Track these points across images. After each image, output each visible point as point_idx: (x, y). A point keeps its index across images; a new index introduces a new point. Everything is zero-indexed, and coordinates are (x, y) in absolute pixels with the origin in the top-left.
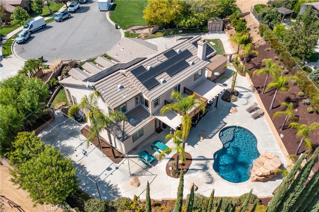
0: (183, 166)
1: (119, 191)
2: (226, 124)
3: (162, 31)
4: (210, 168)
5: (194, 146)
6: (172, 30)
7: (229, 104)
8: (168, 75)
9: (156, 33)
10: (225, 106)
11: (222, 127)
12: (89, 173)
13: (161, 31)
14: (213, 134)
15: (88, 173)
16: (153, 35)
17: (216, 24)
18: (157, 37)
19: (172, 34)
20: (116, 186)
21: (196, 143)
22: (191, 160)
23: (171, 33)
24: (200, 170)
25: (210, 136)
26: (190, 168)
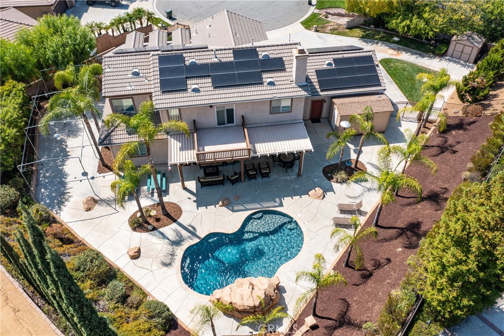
0: (155, 222)
1: (66, 203)
2: (281, 205)
3: (366, 29)
4: (183, 246)
5: (199, 208)
6: (384, 33)
7: (325, 182)
8: (210, 85)
9: (353, 29)
10: (314, 182)
11: (269, 207)
12: (64, 167)
13: (364, 29)
14: (243, 208)
15: (63, 165)
16: (347, 30)
17: (465, 45)
18: (348, 36)
19: (376, 39)
20: (70, 197)
21: (206, 205)
22: (175, 221)
23: (376, 37)
24: (168, 239)
25: (236, 208)
26: (161, 230)
